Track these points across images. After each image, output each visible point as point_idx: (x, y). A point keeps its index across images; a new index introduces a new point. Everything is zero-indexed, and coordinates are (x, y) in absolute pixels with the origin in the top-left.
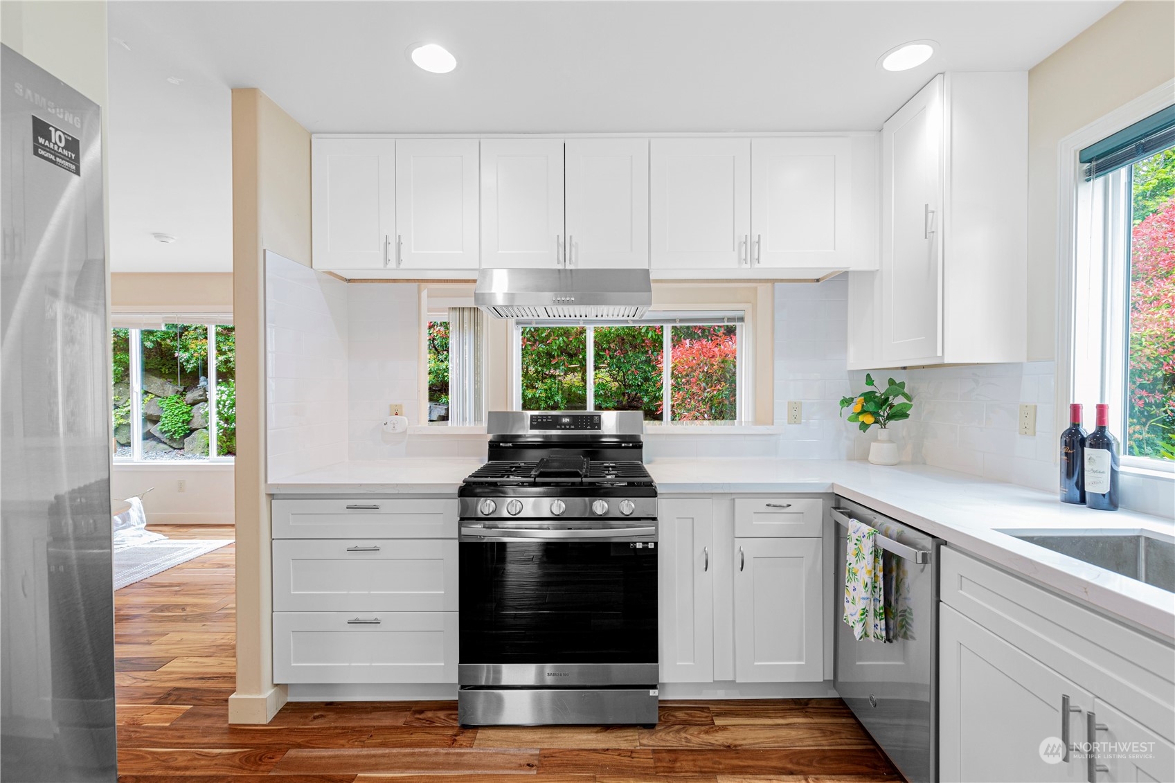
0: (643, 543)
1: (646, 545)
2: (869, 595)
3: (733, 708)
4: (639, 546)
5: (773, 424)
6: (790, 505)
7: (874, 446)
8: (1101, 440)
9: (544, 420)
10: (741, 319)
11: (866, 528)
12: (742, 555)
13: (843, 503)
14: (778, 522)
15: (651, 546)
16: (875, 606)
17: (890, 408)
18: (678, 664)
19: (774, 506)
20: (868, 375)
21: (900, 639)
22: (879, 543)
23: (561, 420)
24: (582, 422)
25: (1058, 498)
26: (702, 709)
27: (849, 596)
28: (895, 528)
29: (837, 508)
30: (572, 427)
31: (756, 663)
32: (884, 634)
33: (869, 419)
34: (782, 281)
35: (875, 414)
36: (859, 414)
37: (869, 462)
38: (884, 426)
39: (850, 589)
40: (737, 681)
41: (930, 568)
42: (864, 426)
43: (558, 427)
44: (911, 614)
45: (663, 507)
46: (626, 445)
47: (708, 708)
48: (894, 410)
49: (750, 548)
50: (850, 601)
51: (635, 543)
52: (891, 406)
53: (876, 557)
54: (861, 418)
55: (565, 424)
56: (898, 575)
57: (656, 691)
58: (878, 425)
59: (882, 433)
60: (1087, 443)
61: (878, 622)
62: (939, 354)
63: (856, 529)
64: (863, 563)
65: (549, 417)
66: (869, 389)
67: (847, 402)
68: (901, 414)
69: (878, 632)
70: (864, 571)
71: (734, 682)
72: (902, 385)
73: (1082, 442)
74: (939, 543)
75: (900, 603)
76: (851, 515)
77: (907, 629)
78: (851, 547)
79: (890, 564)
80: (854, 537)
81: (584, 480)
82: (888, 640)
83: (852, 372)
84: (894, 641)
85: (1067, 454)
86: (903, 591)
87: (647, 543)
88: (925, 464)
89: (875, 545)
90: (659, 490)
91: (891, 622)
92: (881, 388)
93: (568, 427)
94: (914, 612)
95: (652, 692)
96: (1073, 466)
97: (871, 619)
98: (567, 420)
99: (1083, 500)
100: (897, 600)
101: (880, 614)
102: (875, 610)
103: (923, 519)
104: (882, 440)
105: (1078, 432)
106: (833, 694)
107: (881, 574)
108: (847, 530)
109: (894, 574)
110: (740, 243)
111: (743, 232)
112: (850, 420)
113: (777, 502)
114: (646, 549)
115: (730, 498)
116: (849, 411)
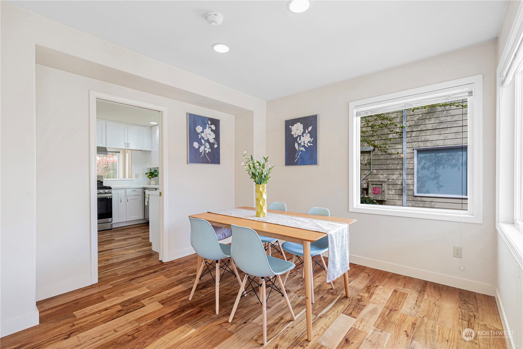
4: (109, 198)
5: (132, 178)
6: (136, 190)
7: (152, 181)
14: (135, 193)
15: (111, 198)
17: (154, 175)
20: (151, 169)
29: (144, 190)
33: (151, 177)
34: (133, 150)
37: (151, 184)
40: (127, 221)
45: (113, 191)
49: (129, 198)
54: (149, 177)
57: (112, 223)
59: (153, 179)
66: (151, 171)
67: (146, 174)
68: (156, 176)
72: (157, 171)
83: (148, 168)
90: (112, 188)
92: (153, 171)
104: (153, 181)
110: (125, 144)
111: (126, 142)
112: (147, 177)
113: (134, 190)
114: (110, 198)
115: (125, 189)
116: (147, 175)
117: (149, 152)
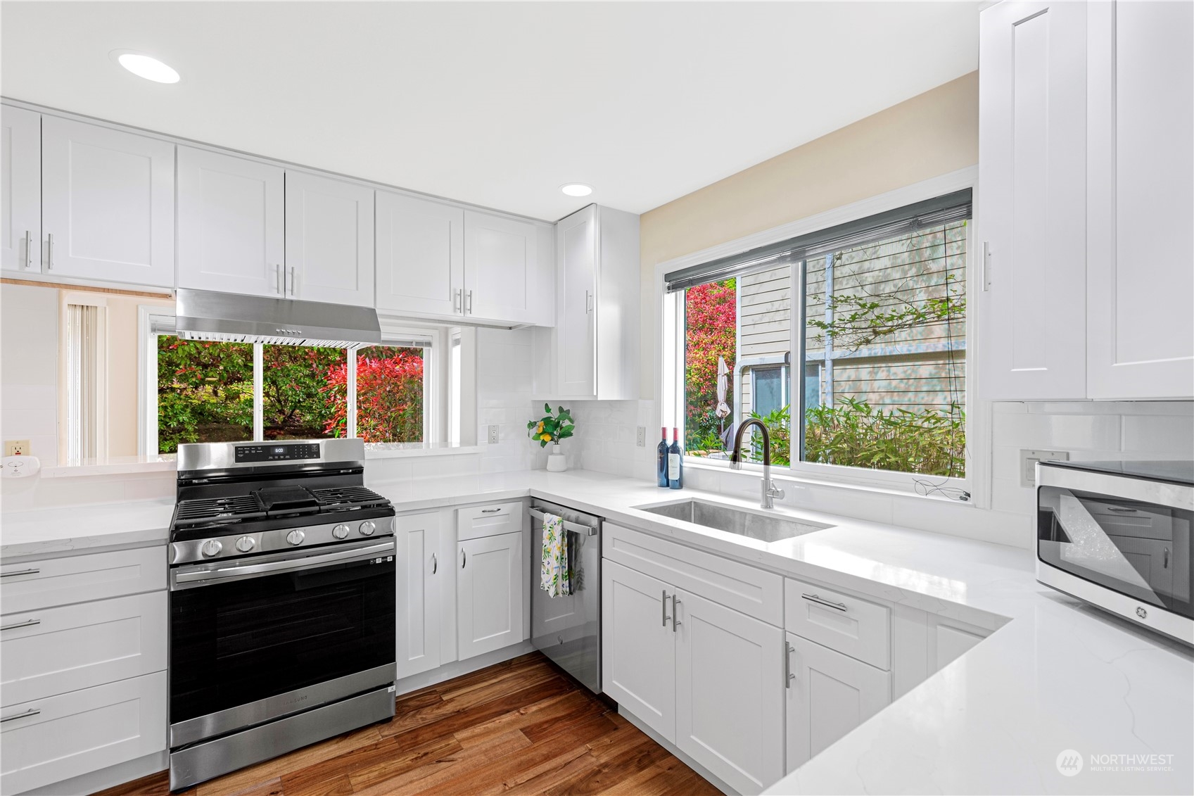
0: (383, 558)
1: (385, 560)
2: (559, 565)
3: (455, 684)
4: (379, 561)
5: (476, 444)
6: (499, 510)
7: (550, 457)
8: (675, 449)
9: (254, 452)
10: (429, 344)
11: (556, 518)
12: (464, 554)
13: (537, 503)
14: (492, 524)
15: (390, 559)
16: (563, 571)
17: (561, 429)
18: (410, 659)
19: (489, 511)
20: (546, 404)
21: (577, 591)
22: (565, 527)
23: (274, 450)
24: (299, 452)
25: (657, 484)
26: (430, 693)
27: (545, 569)
28: (574, 514)
29: (532, 507)
30: (288, 457)
31: (474, 641)
32: (568, 589)
33: (547, 438)
34: (483, 326)
35: (551, 434)
36: (541, 434)
37: (547, 470)
38: (557, 443)
39: (546, 564)
40: (460, 660)
41: (596, 537)
42: (544, 443)
43: (271, 458)
44: (583, 572)
45: (399, 524)
46: (345, 471)
47: (435, 691)
48: (563, 430)
49: (469, 548)
50: (546, 572)
51: (375, 559)
52: (561, 428)
53: (563, 537)
54: (542, 437)
55: (279, 455)
56: (576, 547)
57: (394, 687)
58: (553, 442)
59: (557, 448)
60: (670, 450)
61: (564, 582)
62: (595, 394)
63: (549, 520)
64: (555, 543)
65: (259, 448)
66: (546, 415)
67: (532, 425)
68: (567, 434)
69: (564, 589)
70: (556, 548)
71: (457, 661)
72: (568, 411)
73: (668, 449)
74: (601, 519)
75: (577, 566)
76: (544, 511)
77: (581, 583)
78: (546, 534)
79: (571, 539)
80: (548, 526)
81: (322, 507)
82: (571, 593)
83: (535, 402)
84: (574, 594)
85: (661, 457)
86: (578, 559)
87: (386, 557)
88: (582, 469)
89: (563, 529)
90: (396, 510)
91: (572, 580)
92: (555, 415)
93: (282, 457)
94: (585, 571)
95: (390, 689)
96: (664, 466)
97: (560, 581)
98: (281, 450)
99: (668, 485)
100: (575, 564)
101: (566, 576)
102: (563, 575)
103: (593, 506)
104: (557, 453)
105: (665, 444)
106: (529, 650)
107: (566, 549)
108: (543, 522)
109: (574, 547)
110: (455, 295)
111: (458, 286)
112: (534, 439)
113: (490, 508)
114: (385, 563)
115: (454, 508)
116: (534, 431)
117: (547, 330)
